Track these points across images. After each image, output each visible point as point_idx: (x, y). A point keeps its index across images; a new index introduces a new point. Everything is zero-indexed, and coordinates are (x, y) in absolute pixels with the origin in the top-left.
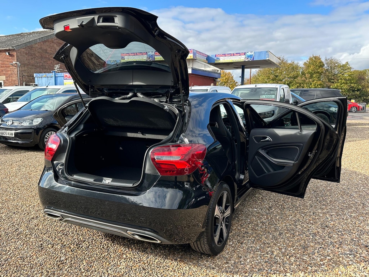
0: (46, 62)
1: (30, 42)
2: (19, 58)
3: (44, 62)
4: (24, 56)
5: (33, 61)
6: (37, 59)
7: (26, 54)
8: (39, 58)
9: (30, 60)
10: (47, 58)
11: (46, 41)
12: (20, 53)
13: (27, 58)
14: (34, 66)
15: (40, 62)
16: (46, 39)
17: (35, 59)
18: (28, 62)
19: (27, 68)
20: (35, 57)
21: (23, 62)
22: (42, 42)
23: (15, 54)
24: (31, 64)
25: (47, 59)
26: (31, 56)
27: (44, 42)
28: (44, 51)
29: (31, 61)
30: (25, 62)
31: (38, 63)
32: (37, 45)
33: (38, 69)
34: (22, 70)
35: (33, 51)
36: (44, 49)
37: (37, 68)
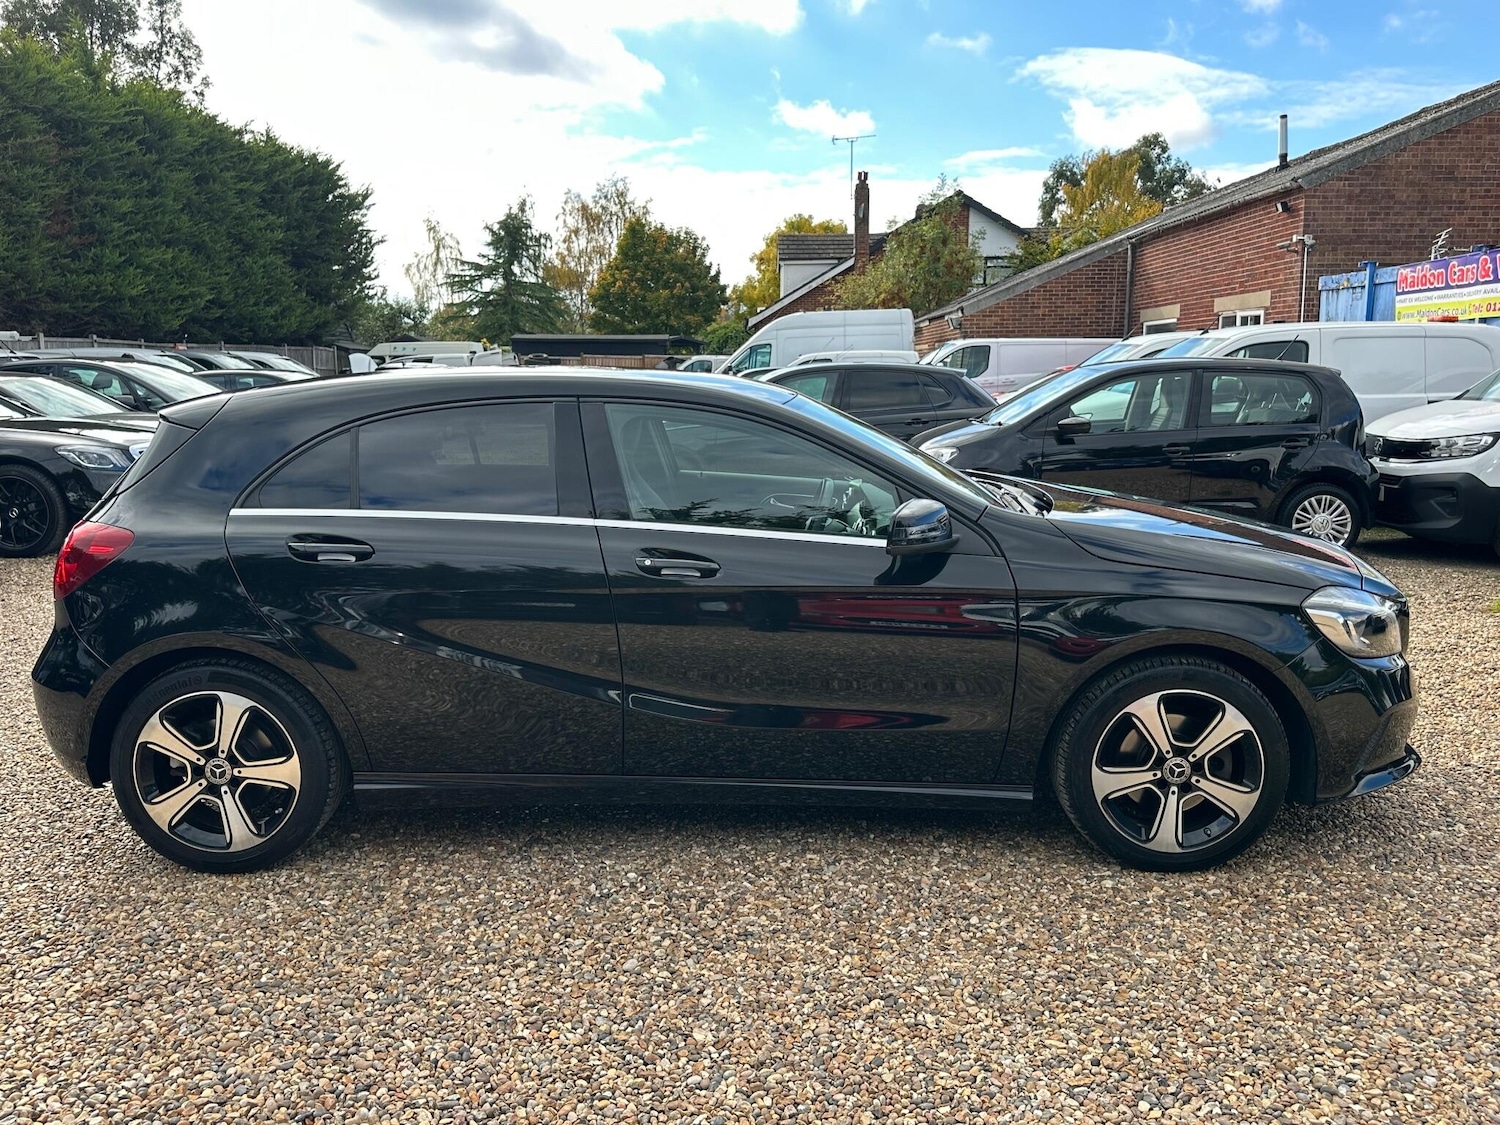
0: (1441, 220)
2: (1315, 220)
3: (1435, 219)
4: (1338, 208)
5: (1379, 225)
6: (1396, 214)
7: (1350, 198)
8: (1410, 208)
9: (1363, 220)
10: (1451, 202)
11: (1458, 131)
12: (1324, 197)
13: (1350, 214)
14: (1379, 243)
15: (1411, 225)
16: (1456, 123)
17: (1387, 214)
18: (1354, 231)
19: (1347, 254)
20: (1388, 208)
21: (1332, 231)
22: (1436, 137)
23: (1301, 204)
24: (1366, 237)
25: (1450, 208)
26: (1371, 203)
27: (1442, 138)
28: (1441, 173)
29: (1371, 225)
30: (1337, 231)
31: (1399, 231)
32: (1406, 157)
33: (1395, 254)
34: (1322, 265)
35: (1383, 184)
36: (1441, 167)
37: (1395, 248)
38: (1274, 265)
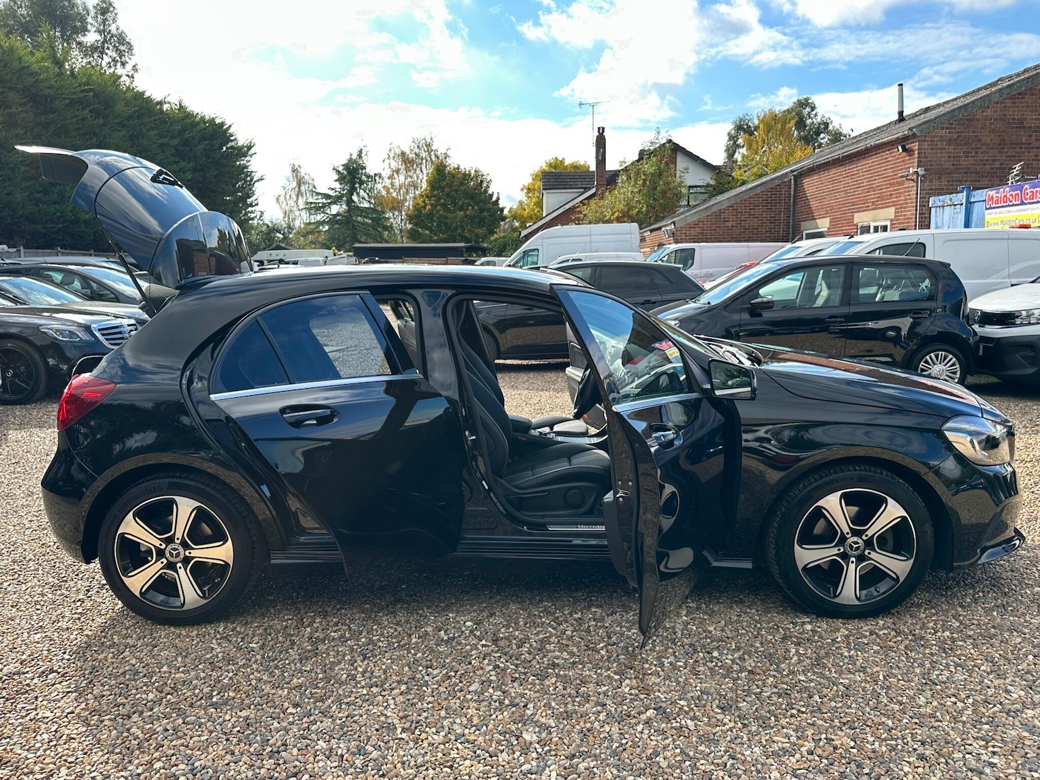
0: (1015, 156)
1: (965, 105)
2: (926, 158)
3: (1010, 156)
4: (942, 149)
5: (971, 160)
6: (983, 153)
7: (950, 142)
8: (993, 148)
9: (959, 157)
10: (1022, 144)
11: (1026, 94)
12: (931, 141)
13: (951, 153)
14: (971, 173)
15: (994, 161)
16: (1023, 89)
17: (977, 153)
18: (954, 165)
19: (948, 181)
20: (977, 148)
21: (938, 165)
22: (1010, 98)
23: (915, 146)
24: (962, 169)
25: (1021, 148)
26: (965, 145)
27: (1015, 98)
28: (1013, 123)
29: (965, 161)
30: (942, 165)
31: (985, 165)
32: (989, 112)
33: (983, 181)
34: (932, 189)
35: (973, 132)
36: (1014, 119)
37: (983, 176)
38: (897, 190)
